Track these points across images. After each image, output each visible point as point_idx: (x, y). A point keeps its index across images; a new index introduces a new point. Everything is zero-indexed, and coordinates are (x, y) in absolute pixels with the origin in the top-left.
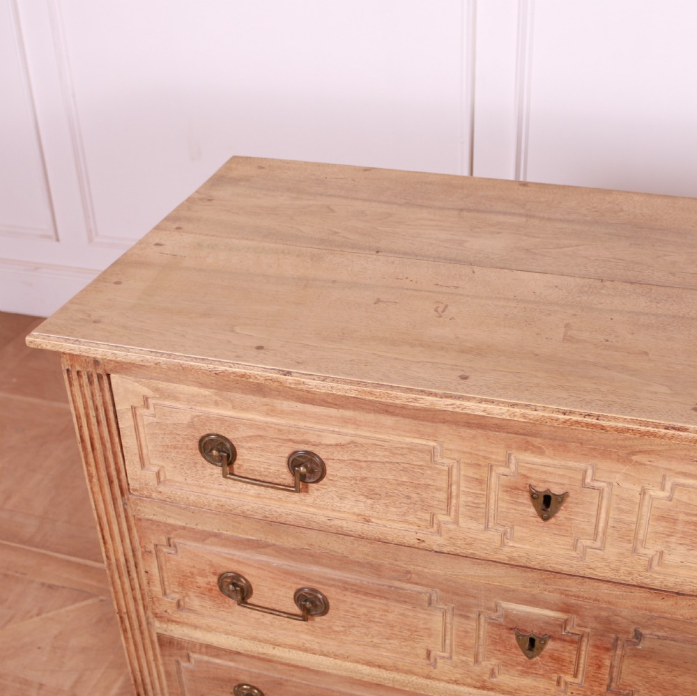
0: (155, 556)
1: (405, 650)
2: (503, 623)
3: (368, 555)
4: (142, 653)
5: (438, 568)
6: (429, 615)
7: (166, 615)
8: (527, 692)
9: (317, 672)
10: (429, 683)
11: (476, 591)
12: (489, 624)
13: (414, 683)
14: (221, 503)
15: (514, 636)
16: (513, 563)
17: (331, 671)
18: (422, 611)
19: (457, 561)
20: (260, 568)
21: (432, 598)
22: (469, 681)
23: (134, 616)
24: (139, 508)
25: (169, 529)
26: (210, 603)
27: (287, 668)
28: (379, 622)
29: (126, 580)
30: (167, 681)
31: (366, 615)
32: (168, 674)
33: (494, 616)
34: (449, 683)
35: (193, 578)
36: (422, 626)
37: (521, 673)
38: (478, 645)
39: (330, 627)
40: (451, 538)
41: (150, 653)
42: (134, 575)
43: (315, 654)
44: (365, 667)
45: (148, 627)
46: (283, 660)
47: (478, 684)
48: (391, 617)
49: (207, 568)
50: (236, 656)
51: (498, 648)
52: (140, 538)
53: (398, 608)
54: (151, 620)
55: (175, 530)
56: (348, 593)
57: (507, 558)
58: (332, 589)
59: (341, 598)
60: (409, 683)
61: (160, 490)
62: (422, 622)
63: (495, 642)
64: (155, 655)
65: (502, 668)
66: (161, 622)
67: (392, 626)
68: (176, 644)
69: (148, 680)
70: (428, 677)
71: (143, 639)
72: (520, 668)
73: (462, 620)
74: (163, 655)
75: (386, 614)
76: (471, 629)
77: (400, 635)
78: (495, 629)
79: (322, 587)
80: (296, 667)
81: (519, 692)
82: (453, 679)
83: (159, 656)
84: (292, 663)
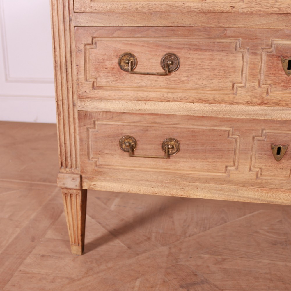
0: (83, 53)
1: (221, 85)
2: (275, 54)
3: (203, 22)
4: (67, 129)
5: (241, 24)
6: (235, 56)
7: (85, 94)
8: (286, 101)
9: (168, 116)
10: (231, 109)
11: (261, 35)
12: (268, 56)
13: (223, 110)
14: (125, 6)
15: (280, 62)
16: (281, 12)
17: (177, 113)
18: (231, 55)
19: (251, 17)
20: (143, 46)
21: (237, 46)
22: (255, 100)
23: (65, 102)
24: (78, 20)
25: (94, 31)
26: (111, 78)
27: (152, 117)
28: (207, 69)
29: (64, 75)
30: (80, 145)
31: (200, 65)
32: (81, 140)
33: (270, 50)
34: (243, 104)
35: (104, 62)
36: (231, 66)
37: (283, 88)
38: (261, 74)
39: (179, 79)
40: (249, 2)
41: (72, 127)
42: (69, 70)
43: (169, 101)
44: (197, 104)
45: (73, 108)
46: (150, 112)
47: (259, 102)
48: (214, 63)
49: (113, 53)
50: (123, 115)
51: (271, 73)
52: (76, 41)
53: (218, 56)
54: (76, 102)
55: (97, 31)
56: (191, 52)
57: (278, 10)
58: (183, 51)
59: (187, 56)
60: (221, 111)
61: (91, 5)
62: (231, 62)
63: (270, 68)
64: (75, 129)
65: (273, 86)
66: (81, 101)
67: (214, 70)
68: (88, 115)
69: (68, 150)
70: (232, 103)
71: (69, 118)
72: (283, 84)
73: (253, 57)
74: (80, 127)
75: (211, 61)
76: (258, 62)
77: (219, 75)
78: (271, 59)
79: (178, 50)
80: (157, 115)
81: (281, 102)
82: (246, 101)
83: (77, 128)
84: (155, 113)
